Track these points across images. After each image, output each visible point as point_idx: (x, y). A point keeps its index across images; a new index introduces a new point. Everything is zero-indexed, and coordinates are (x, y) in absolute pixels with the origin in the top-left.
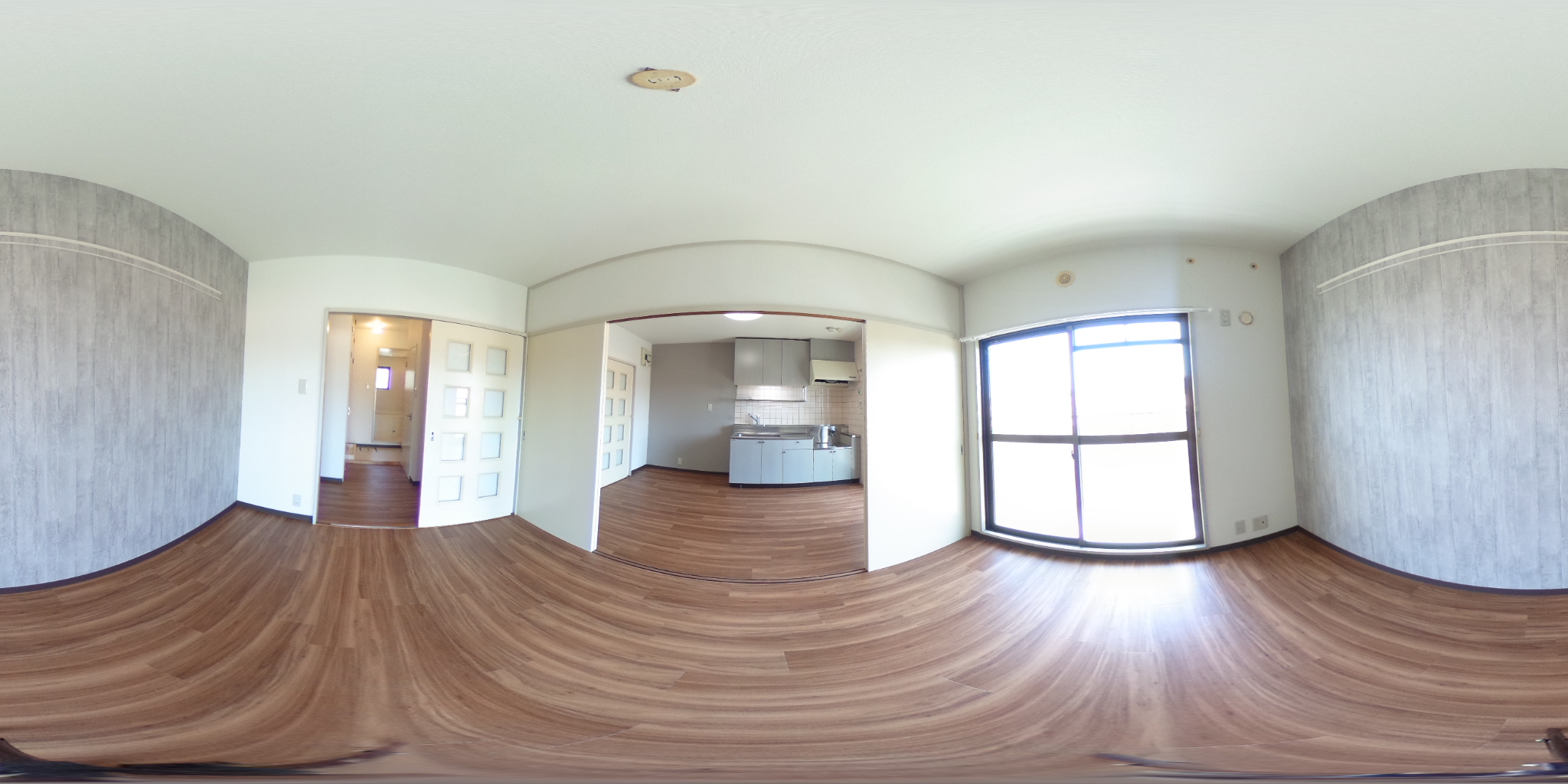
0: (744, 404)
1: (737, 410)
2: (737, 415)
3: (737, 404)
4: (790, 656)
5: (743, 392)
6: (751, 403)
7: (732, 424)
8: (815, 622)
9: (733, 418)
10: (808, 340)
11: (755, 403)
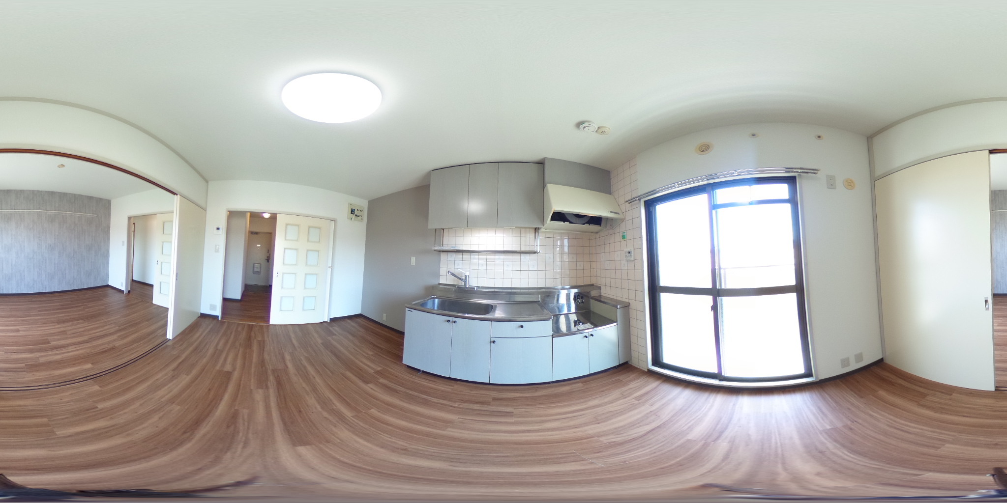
0: (452, 256)
1: (443, 265)
2: (443, 271)
3: (443, 256)
4: (49, 343)
5: (451, 241)
6: (460, 256)
7: (437, 283)
8: (42, 356)
9: (438, 275)
10: (541, 163)
11: (466, 256)
